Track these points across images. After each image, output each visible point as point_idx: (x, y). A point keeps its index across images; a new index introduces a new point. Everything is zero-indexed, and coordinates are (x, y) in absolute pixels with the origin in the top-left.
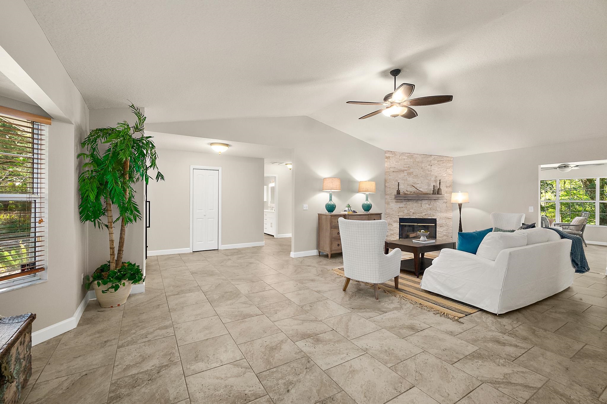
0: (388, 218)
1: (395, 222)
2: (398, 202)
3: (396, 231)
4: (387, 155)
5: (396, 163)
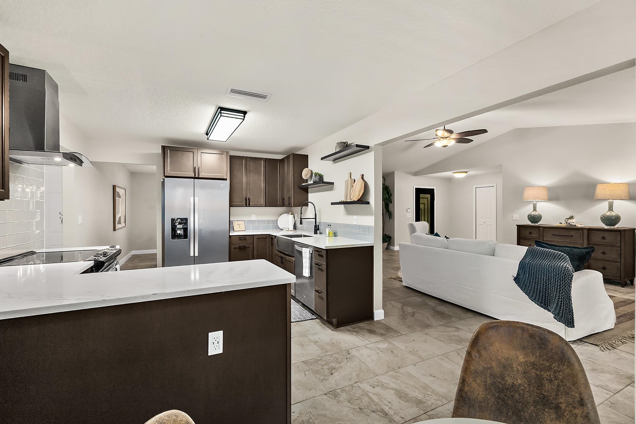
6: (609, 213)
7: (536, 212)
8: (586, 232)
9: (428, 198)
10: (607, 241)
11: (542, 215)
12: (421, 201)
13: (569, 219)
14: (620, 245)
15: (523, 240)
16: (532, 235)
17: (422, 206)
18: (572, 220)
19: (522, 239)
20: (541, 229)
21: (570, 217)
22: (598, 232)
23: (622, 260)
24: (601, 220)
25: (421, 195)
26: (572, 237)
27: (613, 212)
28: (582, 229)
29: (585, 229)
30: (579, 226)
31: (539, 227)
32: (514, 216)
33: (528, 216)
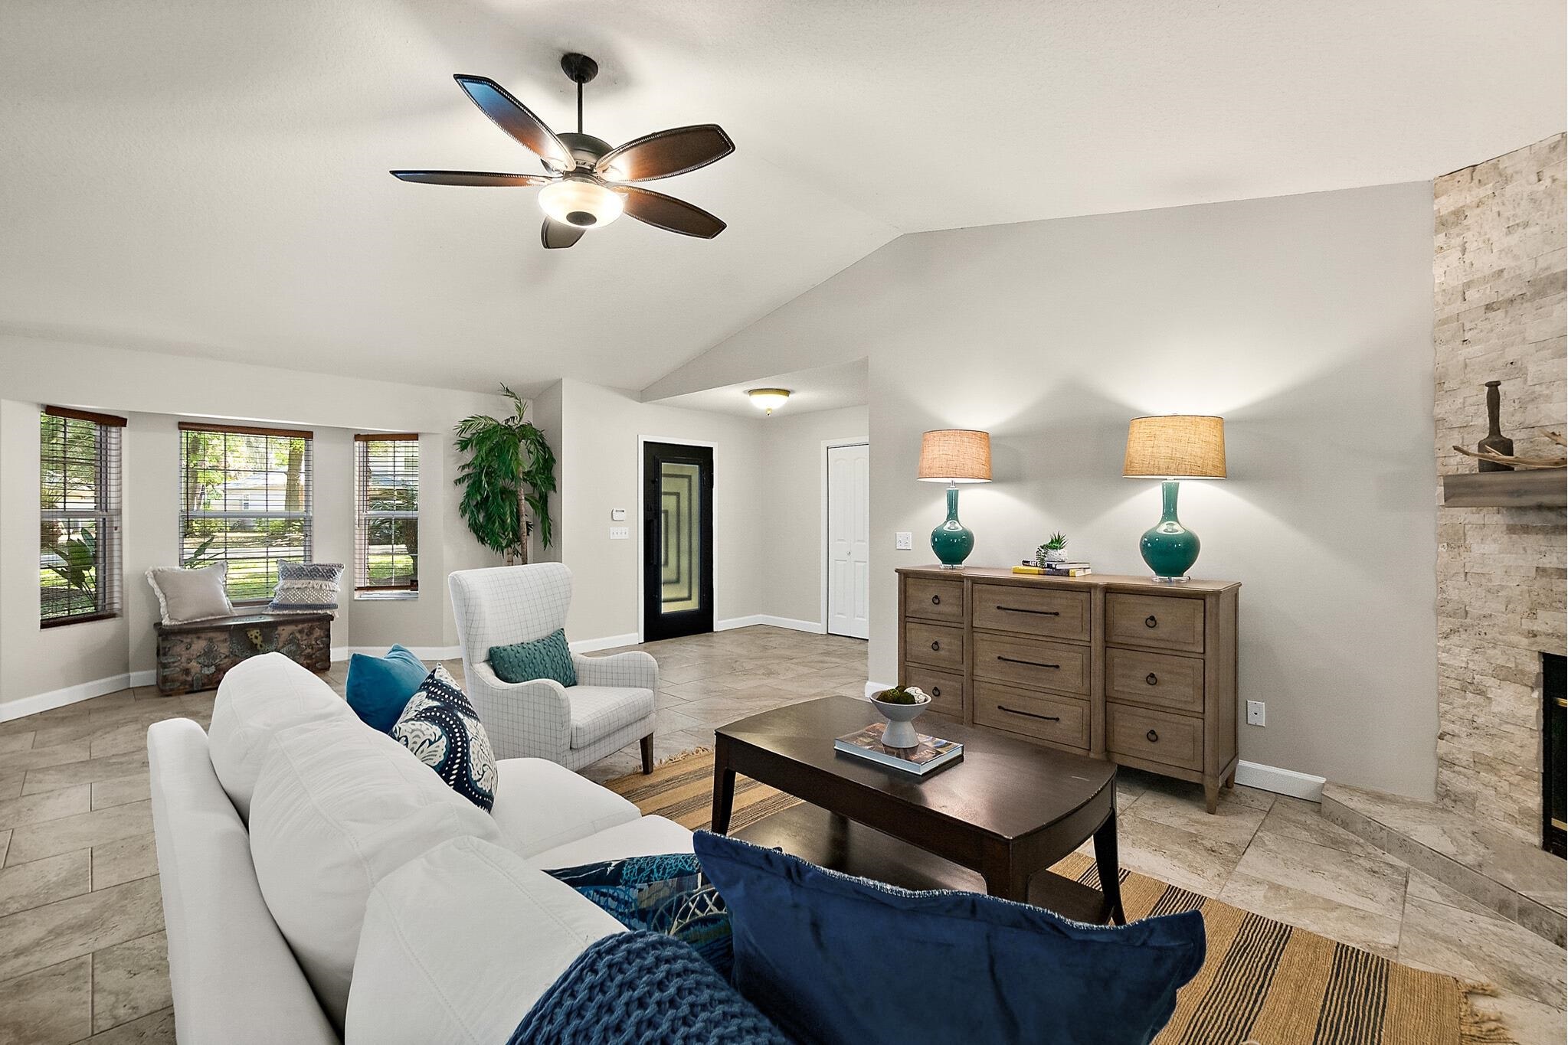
0: (1455, 639)
1: (1508, 675)
2: (1526, 529)
3: (1511, 747)
4: (1446, 204)
5: (1513, 240)
6: (1164, 526)
7: (957, 525)
8: (1098, 597)
9: (689, 477)
10: (1162, 631)
11: (973, 532)
12: (666, 485)
13: (1051, 548)
14: (1202, 651)
15: (918, 626)
16: (941, 608)
17: (667, 503)
18: (1059, 551)
19: (911, 620)
20: (967, 584)
21: (1052, 542)
22: (1132, 599)
23: (1206, 708)
24: (1142, 552)
25: (666, 467)
26: (1057, 618)
27: (1178, 522)
28: (1088, 588)
29: (1095, 586)
30: (1079, 576)
31: (960, 579)
32: (901, 535)
33: (935, 535)
